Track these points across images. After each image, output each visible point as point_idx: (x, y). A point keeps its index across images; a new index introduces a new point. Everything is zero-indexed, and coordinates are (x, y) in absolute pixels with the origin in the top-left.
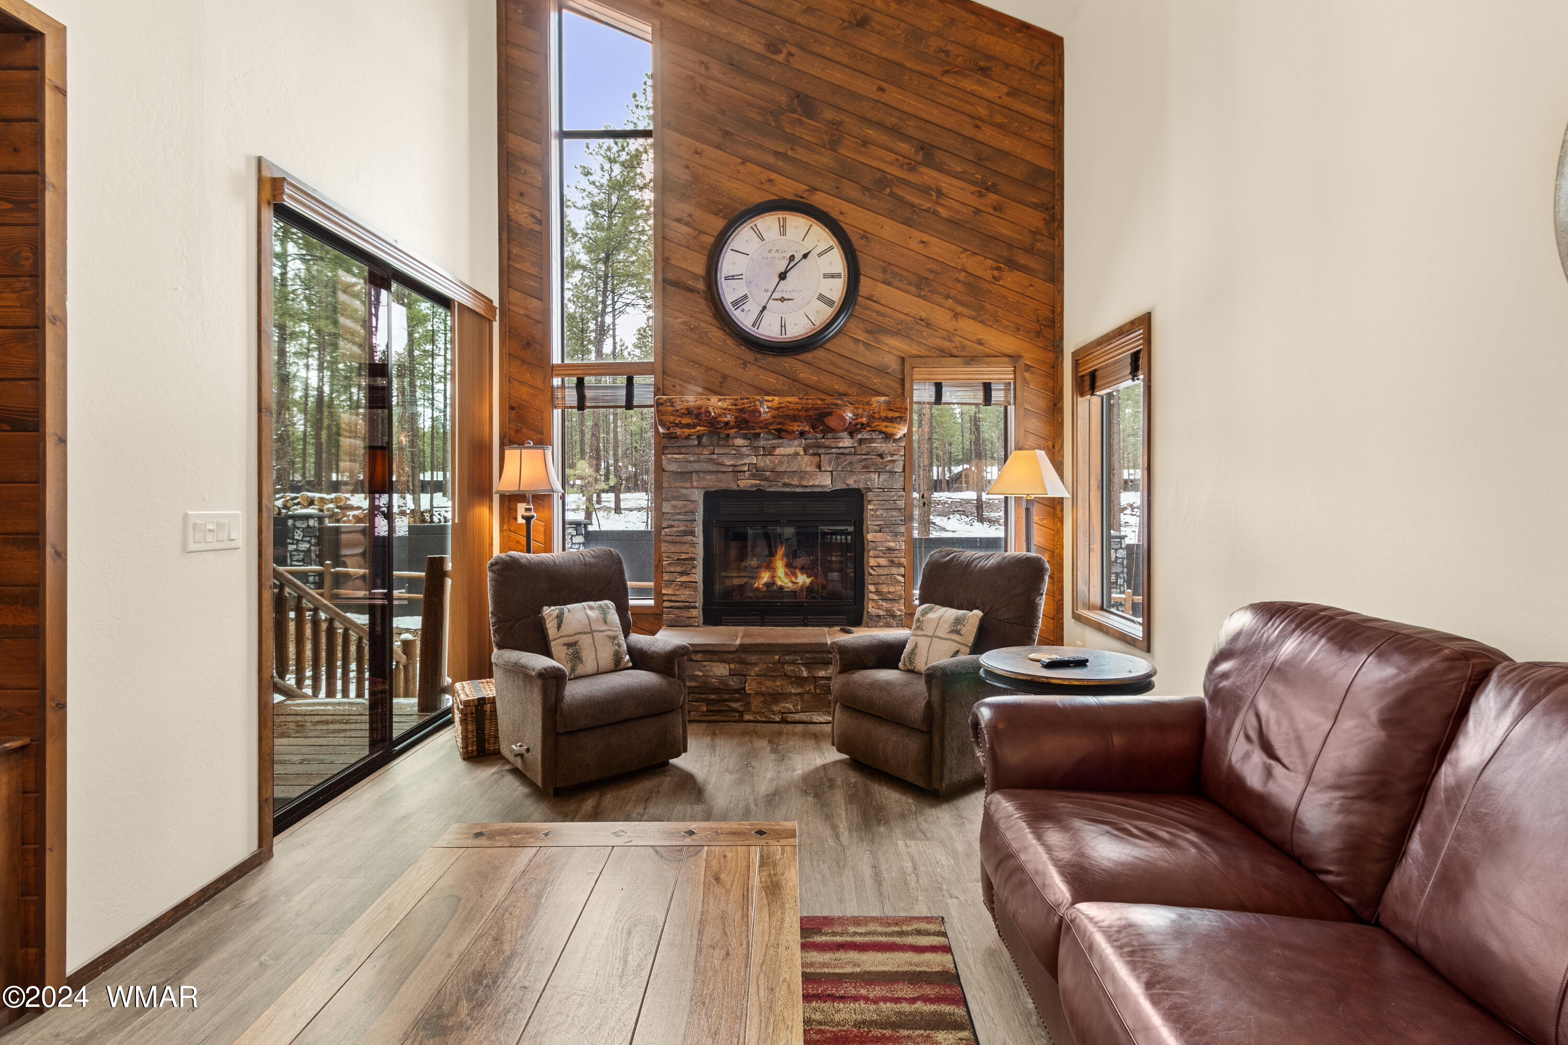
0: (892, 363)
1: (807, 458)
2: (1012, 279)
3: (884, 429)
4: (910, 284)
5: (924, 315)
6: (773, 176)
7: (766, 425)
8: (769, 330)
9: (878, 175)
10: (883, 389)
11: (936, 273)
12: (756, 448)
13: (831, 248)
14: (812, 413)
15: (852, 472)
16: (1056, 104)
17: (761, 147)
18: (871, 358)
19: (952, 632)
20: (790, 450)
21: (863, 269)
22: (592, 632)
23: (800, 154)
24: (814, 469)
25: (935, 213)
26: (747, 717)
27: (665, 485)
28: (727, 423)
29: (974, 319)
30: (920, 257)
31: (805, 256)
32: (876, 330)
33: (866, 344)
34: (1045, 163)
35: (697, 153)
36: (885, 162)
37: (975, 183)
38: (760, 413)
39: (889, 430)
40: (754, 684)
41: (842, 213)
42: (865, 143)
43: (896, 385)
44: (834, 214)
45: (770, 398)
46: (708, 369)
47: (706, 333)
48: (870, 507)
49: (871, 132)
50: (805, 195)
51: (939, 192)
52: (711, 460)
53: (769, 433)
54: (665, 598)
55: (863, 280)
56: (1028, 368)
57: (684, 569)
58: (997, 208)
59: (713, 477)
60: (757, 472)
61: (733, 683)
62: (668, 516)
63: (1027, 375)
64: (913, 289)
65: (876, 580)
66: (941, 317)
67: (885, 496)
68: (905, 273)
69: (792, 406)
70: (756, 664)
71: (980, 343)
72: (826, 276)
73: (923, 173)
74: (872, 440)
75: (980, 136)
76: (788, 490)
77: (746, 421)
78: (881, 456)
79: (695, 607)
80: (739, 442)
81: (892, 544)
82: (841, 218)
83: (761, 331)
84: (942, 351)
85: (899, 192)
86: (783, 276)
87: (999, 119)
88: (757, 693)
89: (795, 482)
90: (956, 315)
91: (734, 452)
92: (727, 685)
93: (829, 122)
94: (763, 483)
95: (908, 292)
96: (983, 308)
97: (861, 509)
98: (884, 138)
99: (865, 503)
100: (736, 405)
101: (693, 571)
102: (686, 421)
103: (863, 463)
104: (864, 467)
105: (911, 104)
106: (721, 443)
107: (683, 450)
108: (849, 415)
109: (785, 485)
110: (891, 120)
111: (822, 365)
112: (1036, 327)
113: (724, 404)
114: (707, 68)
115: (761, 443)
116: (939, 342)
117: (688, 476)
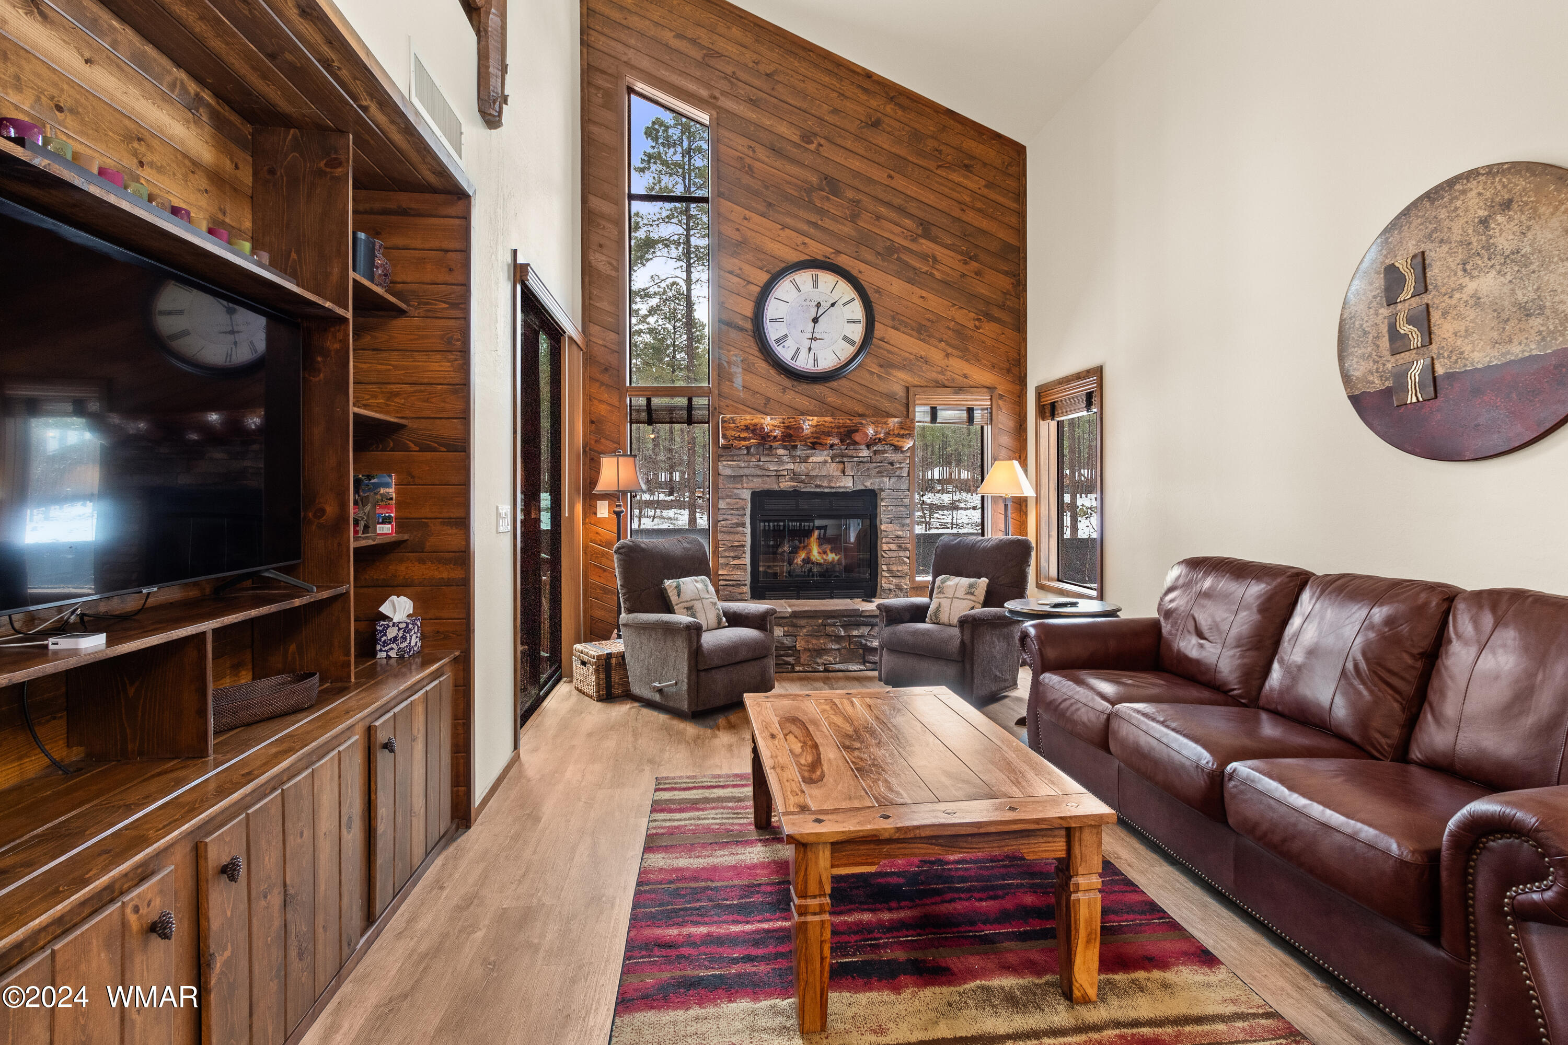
0: (899, 391)
1: (834, 465)
2: (989, 329)
3: (896, 443)
4: (912, 329)
5: (923, 354)
6: (807, 240)
7: (805, 439)
8: (804, 363)
9: (889, 243)
10: (892, 411)
11: (932, 322)
12: (793, 457)
13: (853, 300)
14: (842, 430)
15: (869, 476)
16: (1020, 195)
17: (796, 217)
18: (883, 387)
19: (967, 594)
20: (820, 459)
21: (877, 317)
22: (701, 599)
23: (827, 223)
24: (840, 474)
25: (932, 275)
26: (797, 668)
27: (720, 486)
28: (775, 437)
29: (961, 358)
30: (920, 309)
31: (833, 305)
32: (887, 365)
33: (878, 376)
34: (1013, 241)
35: (746, 219)
36: (893, 233)
37: (962, 253)
38: (802, 429)
39: (900, 444)
40: (803, 643)
41: (860, 272)
42: (878, 217)
43: (903, 409)
44: (854, 272)
45: (811, 418)
47: (753, 364)
48: (883, 504)
49: (883, 210)
50: (832, 256)
51: (935, 259)
52: (758, 466)
53: (806, 445)
54: (721, 578)
55: (877, 325)
56: (1001, 397)
57: (736, 554)
58: (978, 273)
59: (760, 480)
60: (795, 476)
61: (787, 641)
62: (723, 512)
63: (1000, 402)
64: (914, 333)
65: (887, 561)
66: (936, 355)
67: (895, 495)
68: (908, 321)
69: (827, 424)
70: (804, 627)
71: (965, 376)
72: (849, 321)
73: (922, 244)
74: (884, 452)
75: (964, 218)
76: (818, 490)
77: (790, 436)
78: (892, 464)
79: (745, 585)
80: (781, 452)
81: (900, 533)
82: (859, 276)
83: (798, 363)
84: (937, 382)
85: (905, 257)
86: (815, 320)
87: (979, 205)
88: (805, 650)
89: (825, 484)
90: (947, 355)
91: (776, 460)
92: (783, 643)
93: (850, 200)
94: (798, 485)
95: (911, 336)
96: (967, 349)
97: (875, 506)
98: (893, 215)
99: (879, 501)
100: (783, 423)
101: (743, 555)
102: (743, 435)
103: (878, 469)
104: (878, 472)
105: (913, 190)
106: (766, 452)
107: (735, 458)
108: (871, 431)
109: (817, 486)
110: (897, 201)
111: (845, 391)
112: (1006, 365)
113: (774, 422)
114: (754, 151)
115: (798, 453)
116: (934, 375)
117: (739, 479)
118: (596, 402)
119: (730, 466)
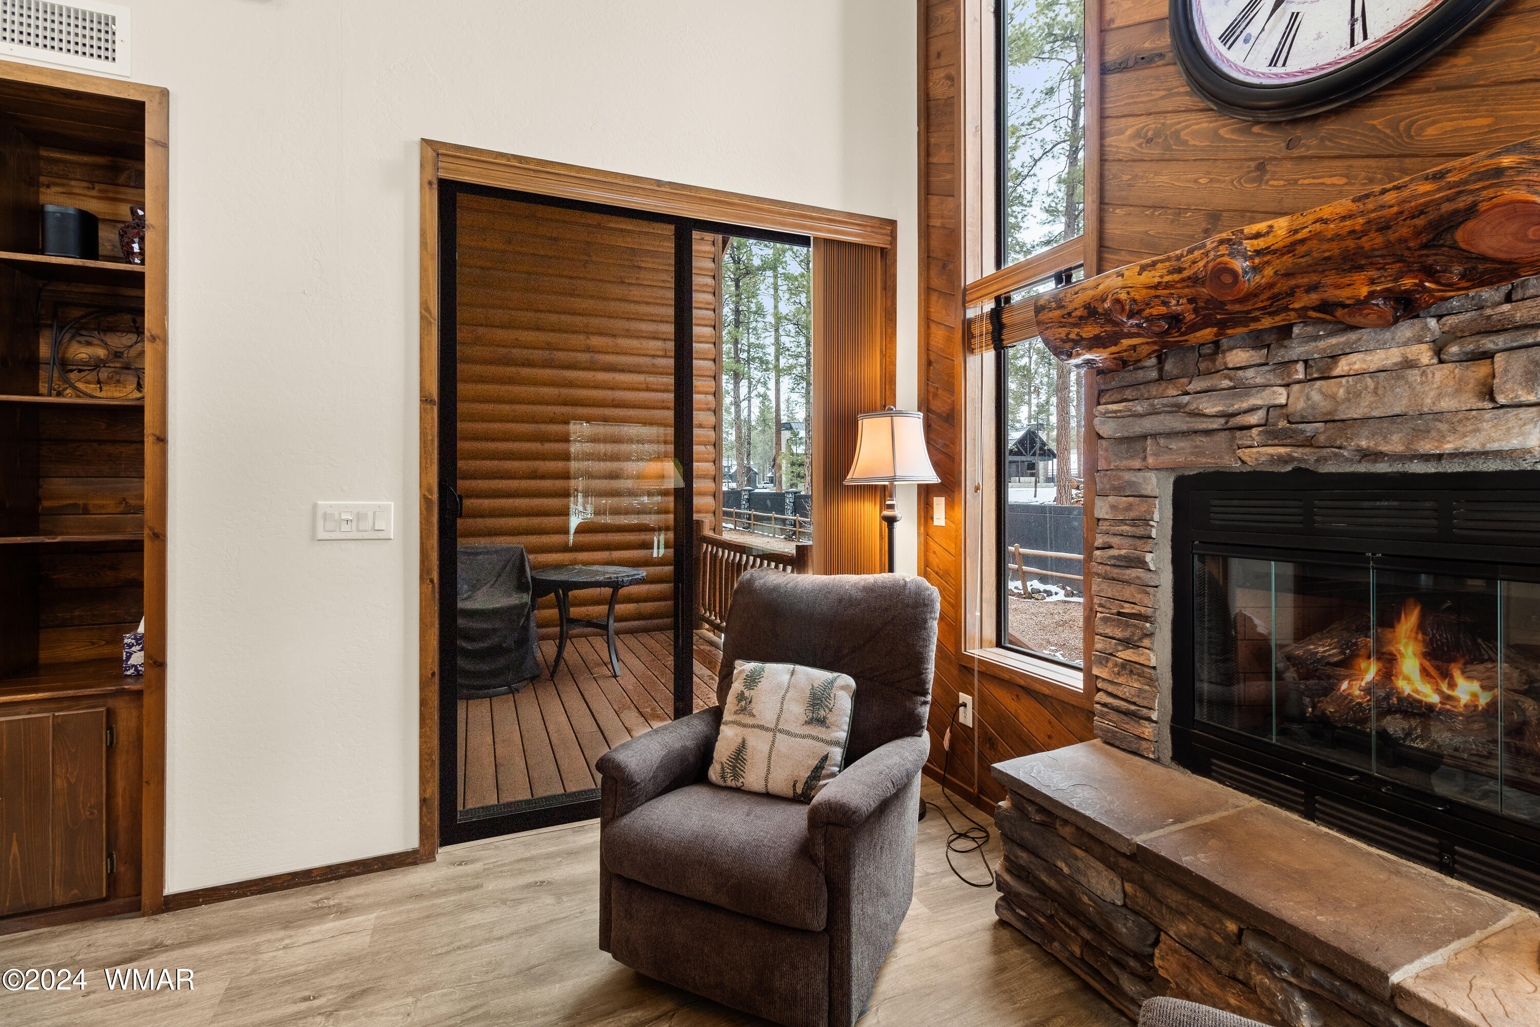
1: (1441, 373)
8: (1320, 49)
12: (1283, 366)
14: (1404, 231)
20: (1389, 356)
24: (1469, 401)
27: (1101, 465)
38: (1234, 274)
45: (1262, 226)
46: (1179, 212)
52: (1181, 407)
53: (1311, 320)
54: (1100, 684)
57: (1127, 634)
59: (1187, 444)
60: (1287, 425)
62: (1104, 527)
69: (1333, 228)
76: (1382, 468)
77: (1217, 304)
80: (1237, 357)
83: (1297, 63)
89: (1395, 444)
91: (1226, 383)
92: (1111, 924)
94: (1298, 453)
100: (1180, 270)
101: (1146, 642)
102: (1089, 331)
106: (1203, 366)
107: (1128, 393)
109: (1366, 455)
115: (1297, 350)
117: (1138, 446)
118: (932, 328)
119: (1116, 416)
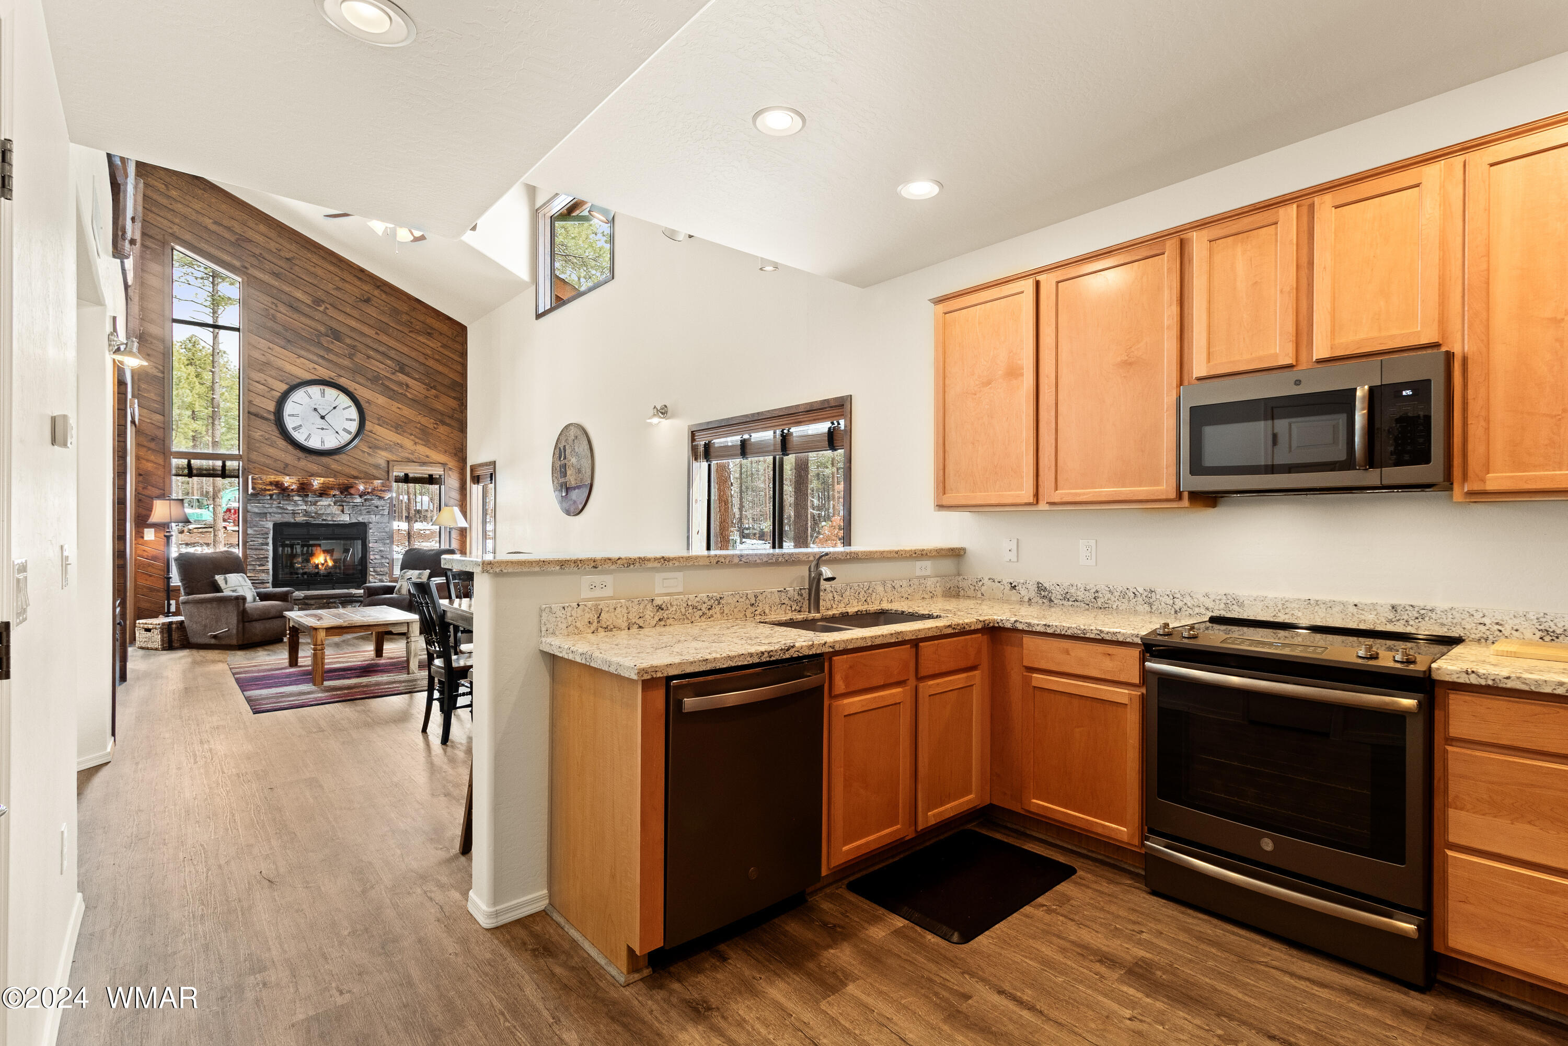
0: (383, 463)
1: (336, 507)
2: (442, 429)
3: (379, 495)
4: (392, 426)
5: (399, 442)
6: (316, 366)
7: (314, 492)
8: (314, 443)
9: (376, 374)
10: (378, 475)
11: (405, 423)
12: (306, 502)
13: (350, 406)
14: (341, 486)
15: (361, 514)
16: (464, 354)
17: (308, 350)
18: (371, 460)
20: (326, 503)
21: (367, 418)
22: (240, 585)
23: (331, 357)
24: (340, 512)
25: (405, 395)
27: (249, 519)
28: (292, 489)
29: (425, 445)
30: (397, 415)
31: (335, 409)
32: (374, 447)
33: (368, 453)
34: (458, 379)
35: (271, 349)
36: (379, 368)
37: (425, 384)
38: (312, 485)
39: (382, 495)
41: (355, 390)
42: (369, 357)
43: (385, 474)
44: (351, 389)
45: (319, 478)
46: (280, 462)
47: (275, 441)
48: (371, 531)
49: (371, 353)
50: (335, 378)
51: (407, 386)
52: (279, 507)
53: (315, 494)
55: (367, 423)
56: (450, 469)
57: (263, 562)
58: (436, 397)
59: (280, 516)
60: (306, 513)
62: (251, 536)
63: (450, 472)
64: (394, 430)
65: (374, 565)
66: (408, 443)
67: (379, 526)
68: (389, 422)
69: (331, 482)
71: (427, 456)
72: (347, 419)
73: (399, 376)
74: (372, 500)
75: (427, 363)
76: (324, 523)
77: (303, 489)
78: (377, 507)
80: (296, 498)
81: (382, 549)
83: (309, 443)
84: (408, 459)
85: (387, 383)
86: (323, 417)
87: (437, 357)
89: (329, 518)
90: (416, 443)
91: (293, 503)
93: (349, 345)
94: (309, 519)
95: (391, 431)
96: (428, 441)
97: (365, 532)
98: (379, 357)
99: (368, 529)
100: (298, 481)
101: (267, 563)
102: (268, 488)
103: (367, 510)
104: (368, 512)
105: (392, 343)
106: (285, 499)
107: (261, 502)
108: (361, 487)
109: (323, 520)
110: (382, 349)
111: (344, 462)
112: (454, 451)
113: (292, 481)
114: (277, 306)
115: (309, 499)
116: (407, 455)
117: (264, 515)
118: (144, 462)
119: (257, 507)
